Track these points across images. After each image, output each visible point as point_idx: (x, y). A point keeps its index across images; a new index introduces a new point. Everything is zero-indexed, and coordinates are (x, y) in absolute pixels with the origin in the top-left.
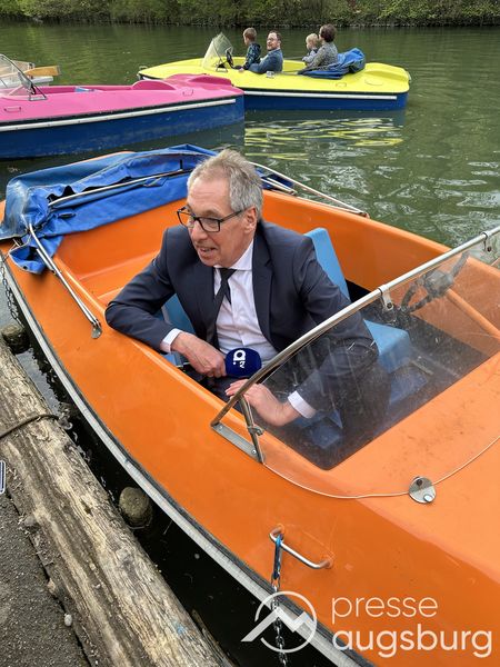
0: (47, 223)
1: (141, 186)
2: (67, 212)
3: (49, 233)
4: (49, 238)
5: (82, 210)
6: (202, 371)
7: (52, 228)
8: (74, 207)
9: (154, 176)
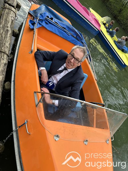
0: (42, 21)
1: (65, 32)
2: (48, 22)
3: (40, 23)
4: (40, 24)
5: (51, 25)
6: (42, 80)
7: (42, 22)
8: (50, 23)
9: (70, 33)
